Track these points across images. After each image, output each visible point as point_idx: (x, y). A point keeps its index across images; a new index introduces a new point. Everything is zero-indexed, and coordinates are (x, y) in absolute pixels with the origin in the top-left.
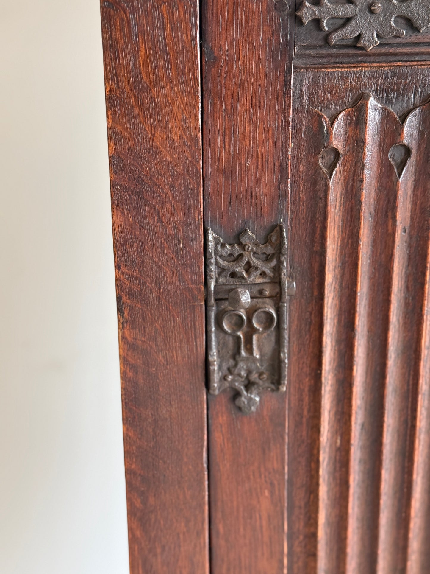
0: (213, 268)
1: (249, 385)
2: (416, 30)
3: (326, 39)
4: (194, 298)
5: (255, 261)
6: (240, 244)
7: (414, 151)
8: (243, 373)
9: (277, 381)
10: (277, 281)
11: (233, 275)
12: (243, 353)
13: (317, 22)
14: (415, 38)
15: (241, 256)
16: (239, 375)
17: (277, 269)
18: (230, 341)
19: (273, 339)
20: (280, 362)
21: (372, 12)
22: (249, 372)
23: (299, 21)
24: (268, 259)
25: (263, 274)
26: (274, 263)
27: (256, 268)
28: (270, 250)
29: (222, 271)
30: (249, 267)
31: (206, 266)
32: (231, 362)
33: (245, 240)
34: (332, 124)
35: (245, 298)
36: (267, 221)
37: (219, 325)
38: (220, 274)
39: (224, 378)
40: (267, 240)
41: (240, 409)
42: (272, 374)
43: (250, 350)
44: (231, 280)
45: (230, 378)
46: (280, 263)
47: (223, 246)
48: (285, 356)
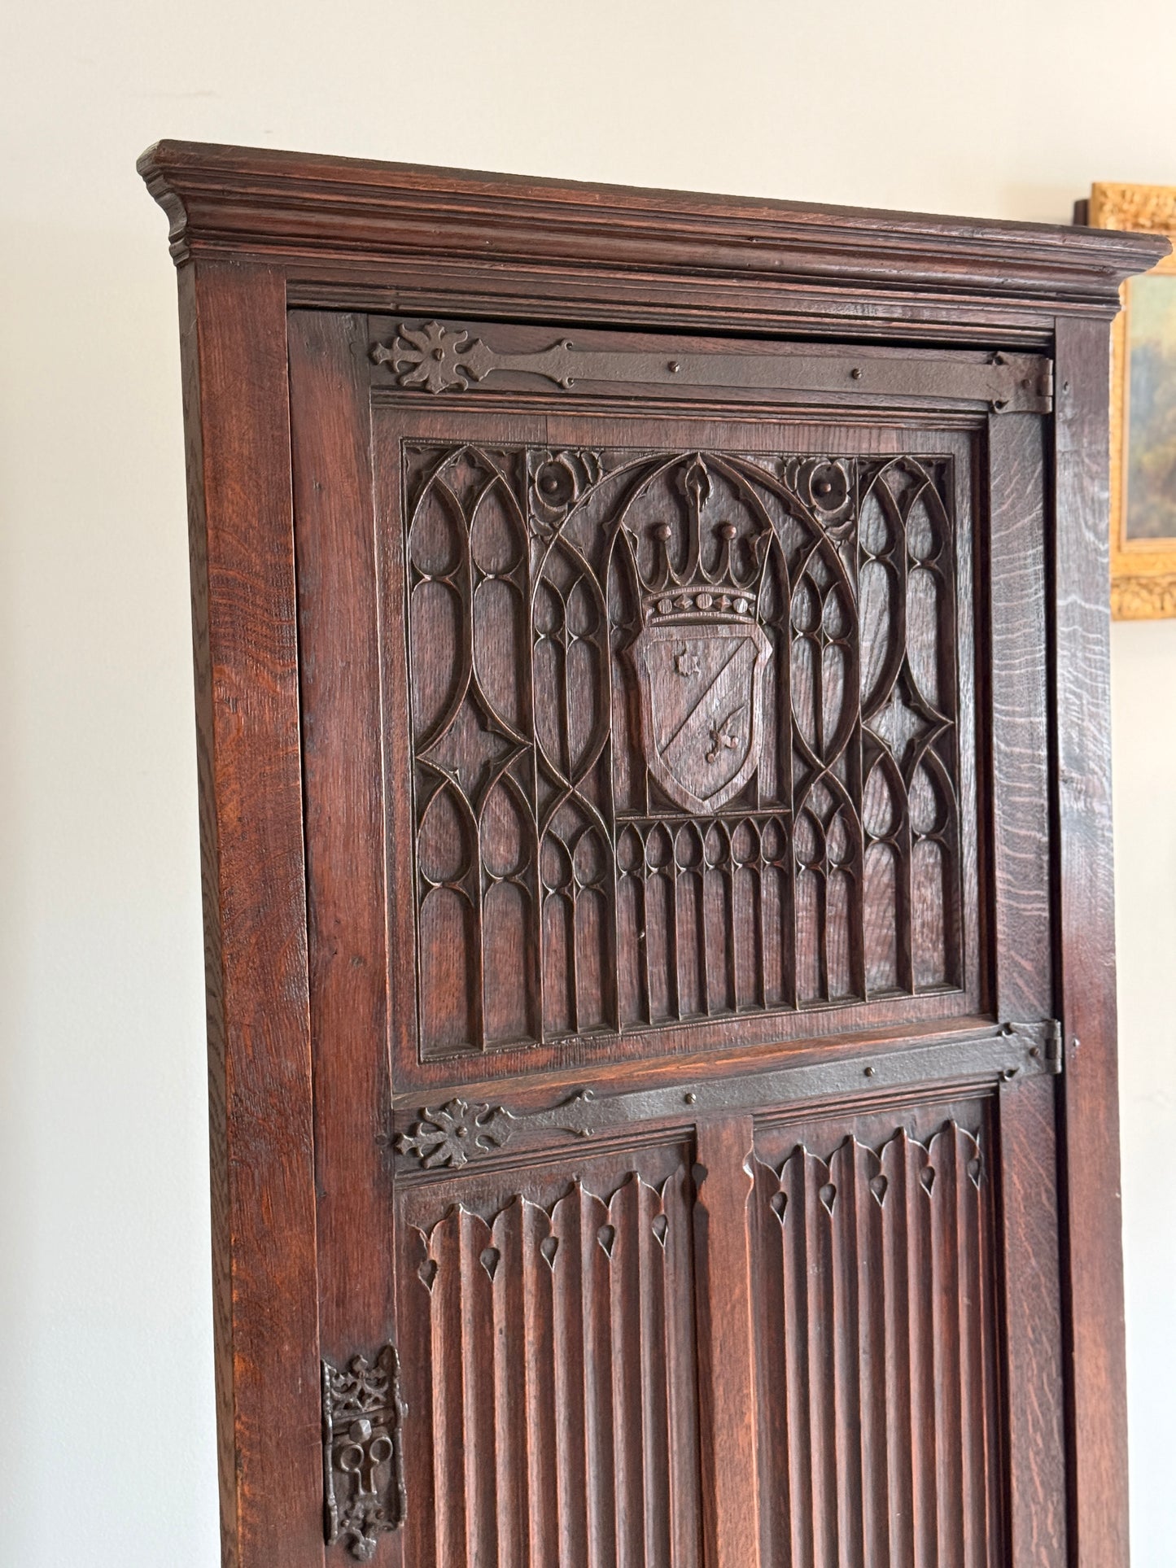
0: (328, 1402)
1: (365, 1527)
2: (498, 1145)
3: (422, 1163)
4: (312, 1438)
5: (368, 1389)
6: (352, 1372)
7: (502, 1253)
8: (361, 1516)
9: (398, 1519)
10: (391, 1406)
11: (348, 1406)
12: (362, 1492)
13: (414, 1151)
14: (495, 1152)
15: (354, 1384)
16: (357, 1518)
17: (390, 1394)
18: (346, 1478)
19: (388, 1470)
20: (398, 1493)
21: (459, 1136)
22: (366, 1512)
23: (399, 1151)
24: (379, 1383)
25: (376, 1401)
26: (386, 1387)
27: (370, 1396)
28: (382, 1374)
29: (336, 1403)
30: (362, 1396)
31: (323, 1402)
32: (348, 1504)
33: (357, 1367)
34: (429, 1237)
35: (366, 1427)
36: (376, 1344)
37: (336, 1465)
38: (334, 1408)
39: (342, 1524)
40: (377, 1364)
41: (356, 1557)
42: (389, 1510)
43: (368, 1488)
44: (346, 1413)
45: (347, 1523)
46: (392, 1386)
47: (337, 1377)
48: (402, 1486)
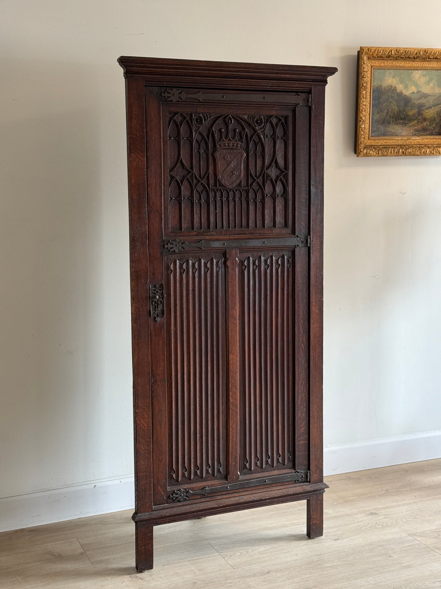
0: (151, 292)
1: (158, 316)
2: (184, 249)
3: (169, 250)
4: (147, 298)
5: (158, 291)
6: (155, 287)
7: (185, 270)
8: (157, 313)
9: (163, 315)
10: (163, 294)
11: (154, 293)
12: (157, 309)
13: (168, 248)
14: (184, 250)
15: (156, 290)
16: (156, 314)
17: (162, 292)
18: (154, 306)
19: (162, 306)
20: (164, 310)
21: (176, 246)
22: (158, 313)
23: (165, 248)
24: (161, 290)
25: (160, 293)
26: (162, 291)
27: (159, 292)
28: (161, 288)
29: (152, 292)
30: (157, 292)
31: (150, 292)
32: (154, 311)
33: (156, 287)
34: (171, 265)
35: (157, 297)
36: (160, 283)
37: (152, 304)
38: (152, 293)
39: (153, 315)
40: (160, 287)
41: (156, 321)
42: (162, 313)
43: (158, 308)
44: (154, 294)
45: (154, 314)
46: (163, 291)
47: (152, 288)
48: (165, 309)
